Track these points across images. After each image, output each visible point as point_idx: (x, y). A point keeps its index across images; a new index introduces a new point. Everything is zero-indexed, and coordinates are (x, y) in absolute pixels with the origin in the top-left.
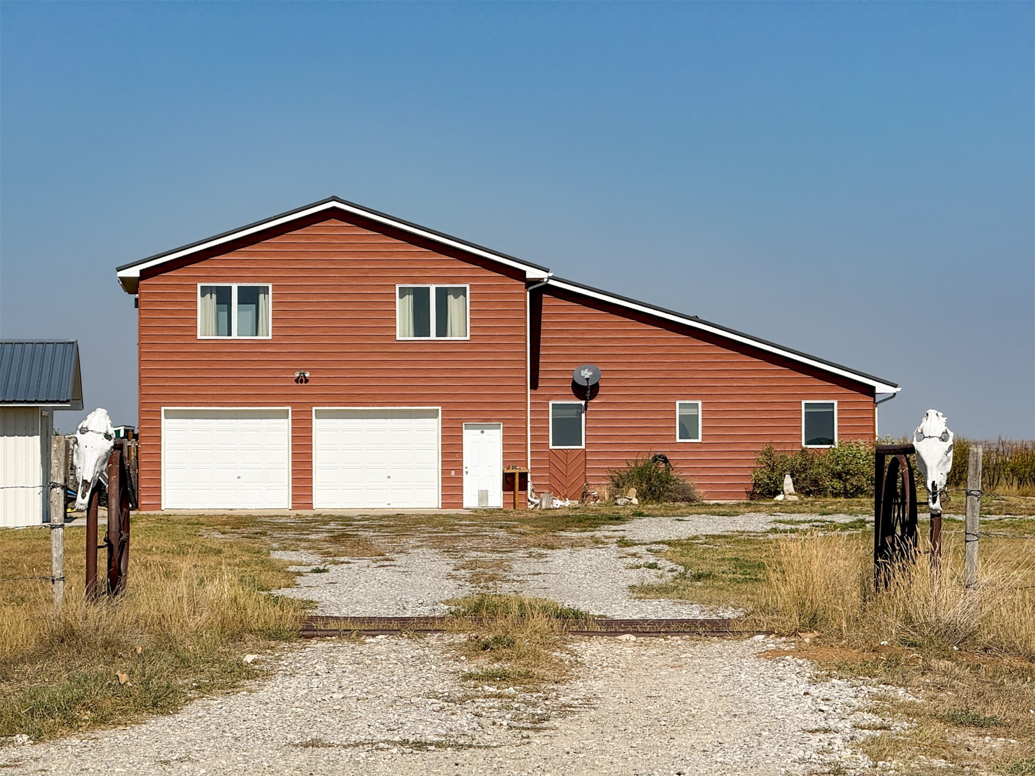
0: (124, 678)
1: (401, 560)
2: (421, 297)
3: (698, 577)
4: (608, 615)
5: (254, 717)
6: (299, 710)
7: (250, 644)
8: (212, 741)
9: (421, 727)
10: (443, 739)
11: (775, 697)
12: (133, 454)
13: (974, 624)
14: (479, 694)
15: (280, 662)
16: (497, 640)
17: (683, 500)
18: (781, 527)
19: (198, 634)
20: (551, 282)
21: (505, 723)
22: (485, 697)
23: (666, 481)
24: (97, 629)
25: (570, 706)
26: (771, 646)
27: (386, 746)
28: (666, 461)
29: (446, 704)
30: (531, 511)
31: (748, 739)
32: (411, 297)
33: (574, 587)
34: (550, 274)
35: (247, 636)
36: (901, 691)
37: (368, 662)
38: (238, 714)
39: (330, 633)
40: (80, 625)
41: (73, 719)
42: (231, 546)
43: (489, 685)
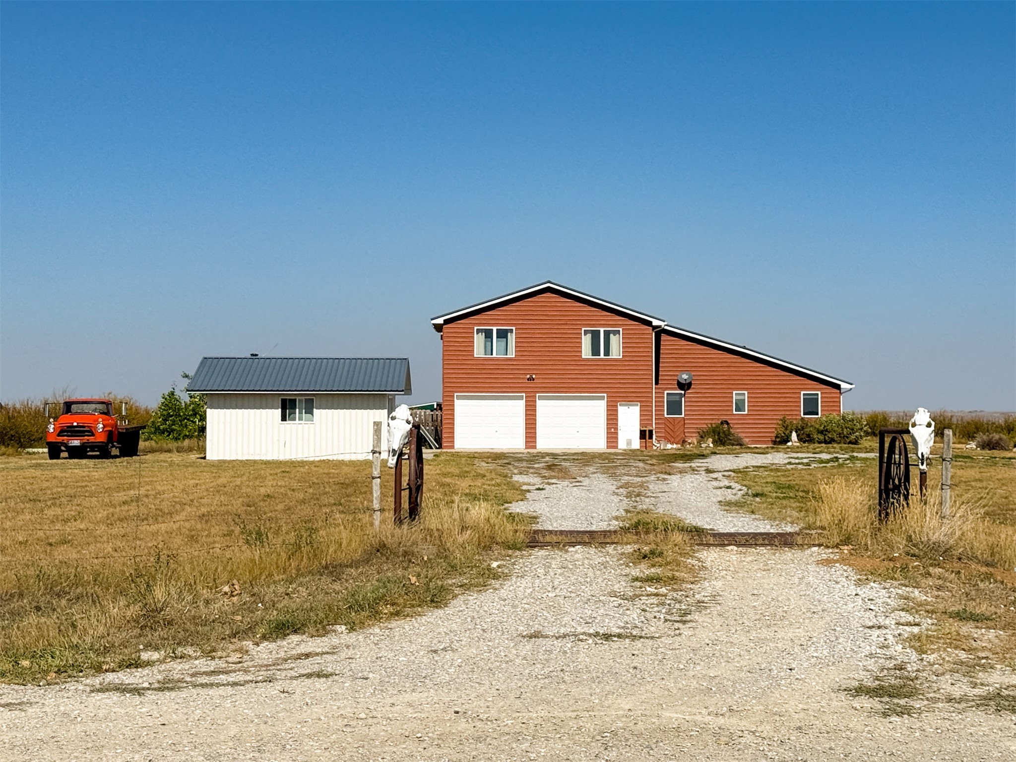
0: (413, 579)
1: (586, 482)
2: (595, 335)
3: (756, 495)
4: (715, 528)
5: (497, 612)
6: (526, 606)
7: (496, 552)
8: (468, 632)
9: (607, 620)
10: (622, 630)
11: (836, 597)
12: (439, 419)
13: (952, 542)
14: (644, 593)
15: (515, 567)
16: (652, 552)
17: (737, 445)
18: (793, 461)
19: (463, 546)
20: (666, 328)
21: (662, 617)
22: (648, 595)
23: (728, 434)
24: (400, 543)
25: (703, 602)
26: (825, 556)
27: (585, 638)
28: (728, 424)
29: (622, 601)
30: (655, 451)
31: (827, 633)
32: (590, 335)
33: (686, 502)
34: (666, 323)
35: (495, 547)
36: (916, 592)
37: (571, 567)
38: (486, 609)
39: (546, 544)
40: (389, 541)
41: (377, 612)
42: (491, 472)
43: (649, 586)
